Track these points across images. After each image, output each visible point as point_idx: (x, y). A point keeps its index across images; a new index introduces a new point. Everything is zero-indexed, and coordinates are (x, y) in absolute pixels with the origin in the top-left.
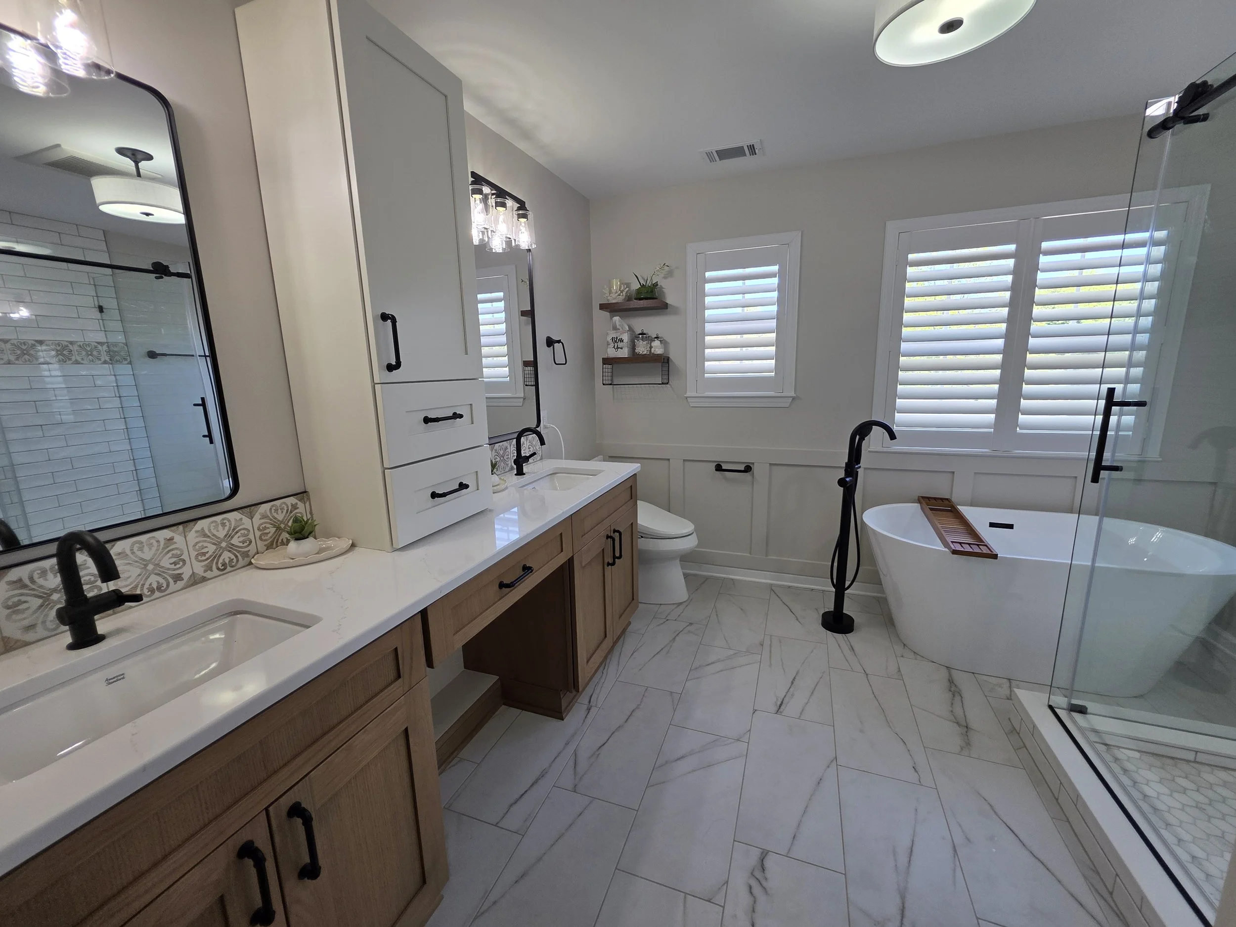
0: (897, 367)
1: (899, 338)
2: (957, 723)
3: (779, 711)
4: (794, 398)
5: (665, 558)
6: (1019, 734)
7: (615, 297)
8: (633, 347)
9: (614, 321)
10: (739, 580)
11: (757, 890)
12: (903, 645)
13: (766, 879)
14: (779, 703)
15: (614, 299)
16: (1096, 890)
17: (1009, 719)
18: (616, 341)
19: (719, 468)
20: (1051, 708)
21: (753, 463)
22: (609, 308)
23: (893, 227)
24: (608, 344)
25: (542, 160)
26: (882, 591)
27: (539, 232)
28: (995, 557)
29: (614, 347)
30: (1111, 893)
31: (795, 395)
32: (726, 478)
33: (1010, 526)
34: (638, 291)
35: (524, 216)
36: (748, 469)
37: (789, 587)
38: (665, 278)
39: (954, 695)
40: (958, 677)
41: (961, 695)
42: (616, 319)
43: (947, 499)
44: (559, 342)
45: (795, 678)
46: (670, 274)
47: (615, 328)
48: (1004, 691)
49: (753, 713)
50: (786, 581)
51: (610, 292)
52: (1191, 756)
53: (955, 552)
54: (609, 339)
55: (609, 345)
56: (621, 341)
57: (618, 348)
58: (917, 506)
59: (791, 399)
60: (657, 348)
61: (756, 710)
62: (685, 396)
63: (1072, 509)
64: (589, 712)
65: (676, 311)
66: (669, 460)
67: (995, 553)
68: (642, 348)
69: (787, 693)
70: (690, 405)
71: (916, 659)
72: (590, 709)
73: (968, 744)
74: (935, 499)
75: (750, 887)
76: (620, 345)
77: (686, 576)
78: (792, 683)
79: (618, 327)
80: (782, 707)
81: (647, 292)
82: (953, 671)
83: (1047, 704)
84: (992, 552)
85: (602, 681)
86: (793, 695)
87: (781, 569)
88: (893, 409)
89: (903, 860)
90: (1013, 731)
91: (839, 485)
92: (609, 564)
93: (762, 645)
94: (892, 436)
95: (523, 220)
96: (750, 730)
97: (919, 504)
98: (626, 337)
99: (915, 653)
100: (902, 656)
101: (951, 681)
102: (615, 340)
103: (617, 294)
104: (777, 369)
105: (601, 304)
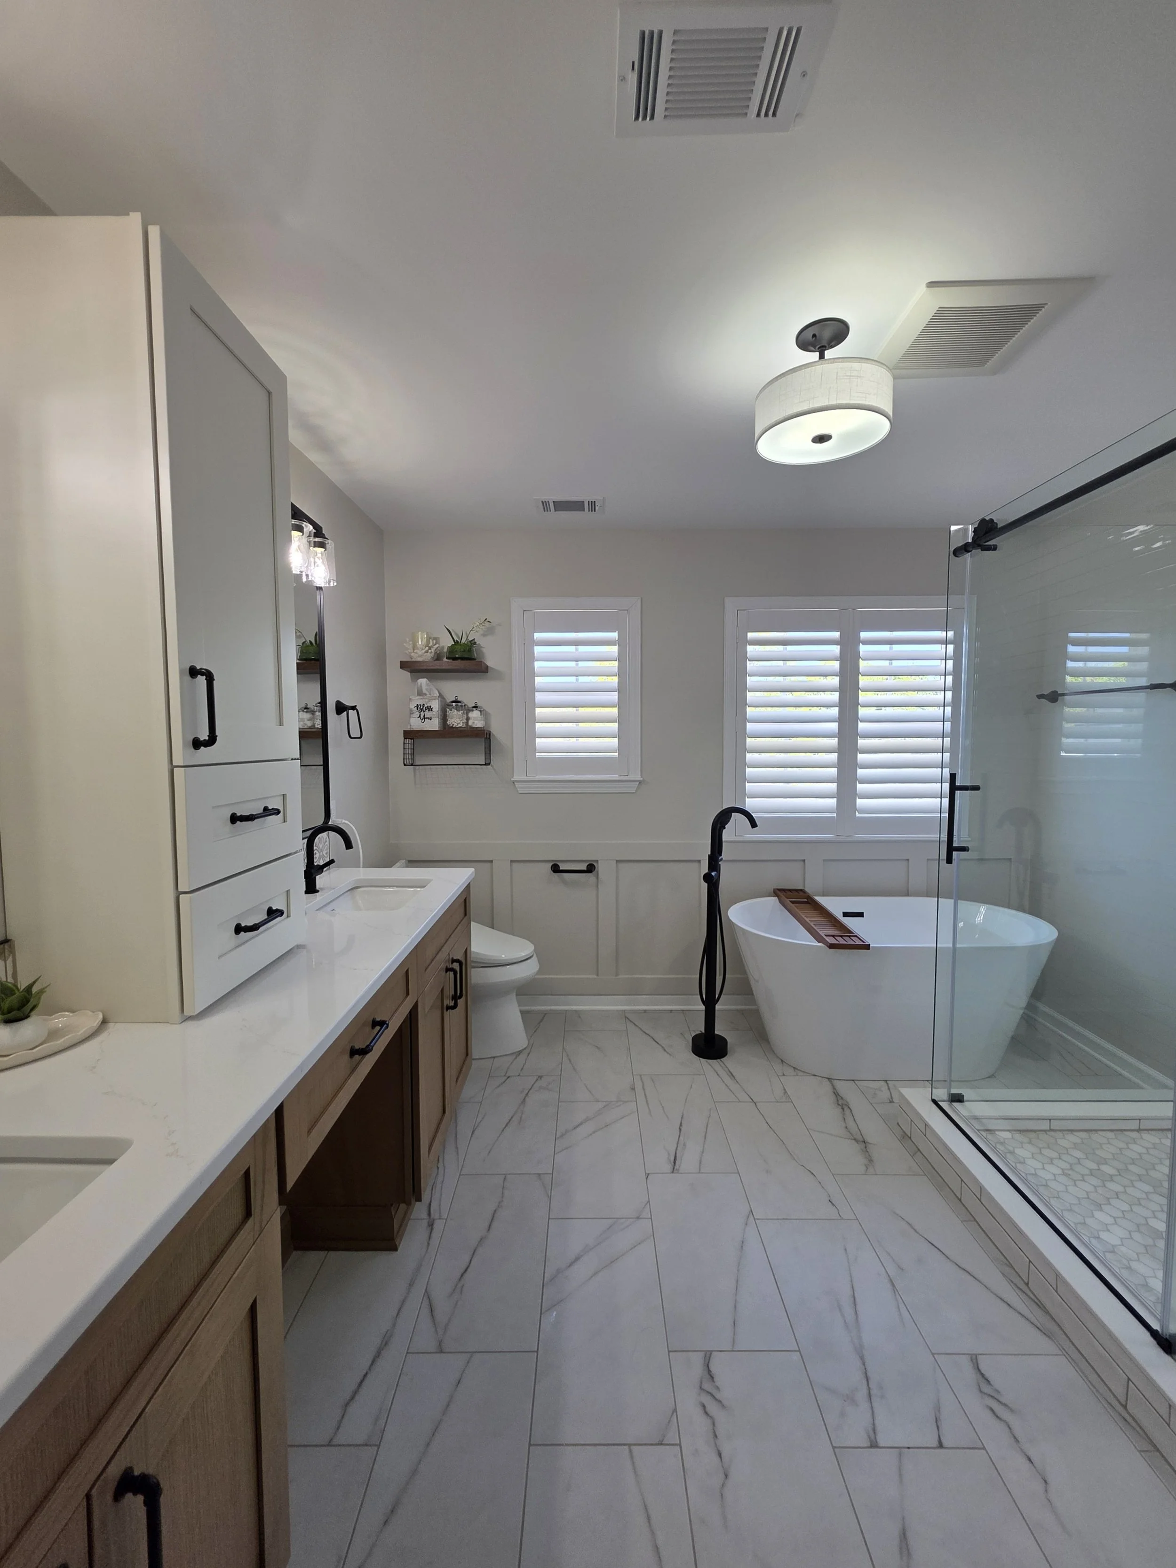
0: (744, 750)
1: (744, 719)
2: (855, 1139)
3: (675, 1168)
4: (640, 782)
5: (498, 992)
6: (910, 1138)
7: (421, 654)
8: (444, 718)
9: (419, 684)
10: (582, 1011)
11: (712, 1407)
12: (781, 1061)
13: (718, 1388)
14: (672, 1159)
15: (421, 656)
16: (1015, 1285)
17: (898, 1124)
18: (422, 710)
19: (556, 869)
20: (935, 1102)
21: (597, 861)
22: (411, 667)
23: (731, 604)
24: (411, 713)
25: (335, 476)
26: (754, 1001)
27: (341, 568)
28: (867, 947)
29: (420, 716)
30: (1027, 1284)
31: (642, 779)
32: (565, 883)
33: (861, 915)
34: (451, 649)
35: (322, 545)
36: (591, 868)
37: (645, 1011)
38: (484, 635)
39: (843, 1109)
40: (841, 1087)
41: (849, 1107)
42: (423, 682)
43: (801, 890)
44: (354, 708)
45: (681, 1123)
46: (490, 631)
47: (420, 693)
48: (884, 1095)
49: (647, 1178)
50: (643, 1004)
51: (414, 647)
52: (1045, 1125)
53: (832, 946)
54: (413, 706)
55: (413, 713)
56: (430, 709)
57: (425, 718)
58: (774, 900)
59: (638, 783)
60: (476, 720)
61: (648, 1174)
62: (512, 779)
63: (908, 891)
64: (432, 1229)
65: (499, 676)
66: (492, 861)
67: (867, 943)
68: (456, 720)
69: (678, 1144)
70: (517, 791)
71: (797, 1075)
72: (432, 1225)
73: (871, 1160)
74: (790, 890)
75: (704, 1406)
76: (428, 714)
77: (523, 1014)
78: (680, 1130)
79: (424, 691)
80: (677, 1163)
81: (464, 651)
82: (835, 1082)
83: (930, 1099)
84: (864, 942)
85: (440, 1179)
86: (684, 1145)
87: (633, 990)
88: (744, 794)
89: (848, 1310)
90: (905, 1137)
92: (448, 1008)
93: (633, 1089)
94: (754, 824)
95: (320, 550)
96: (649, 1201)
97: (777, 898)
98: (436, 705)
99: (795, 1068)
100: (784, 1075)
101: (836, 1094)
102: (421, 708)
103: (423, 651)
104: (621, 748)
105: (401, 662)
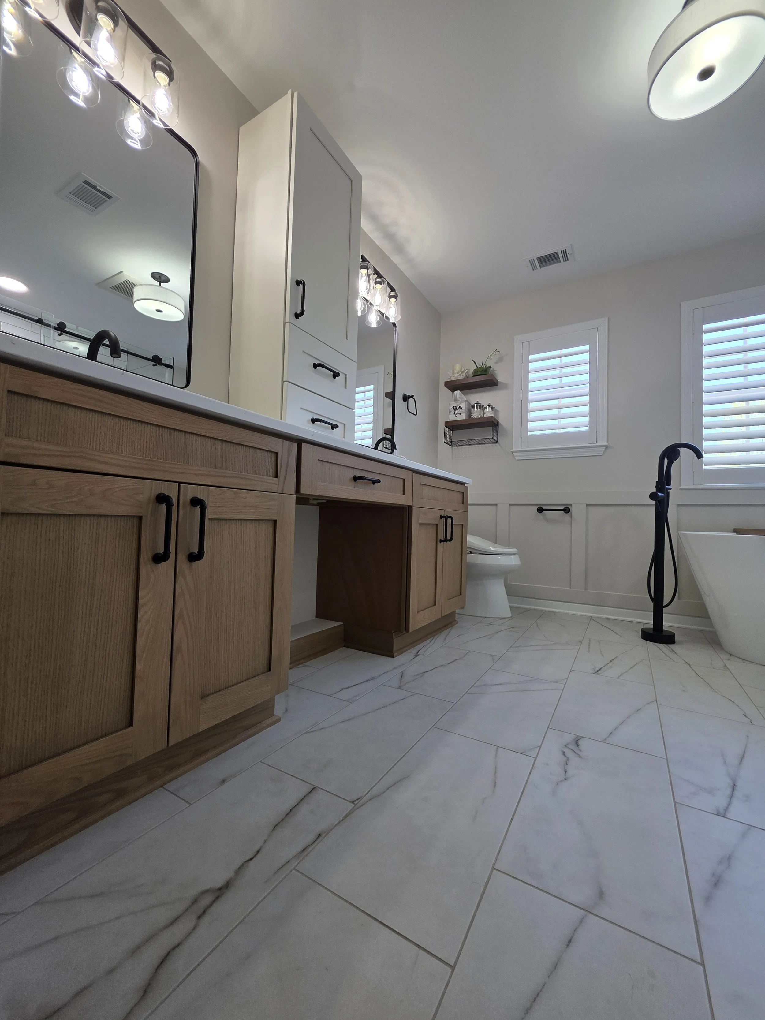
0: (701, 415)
1: (700, 391)
3: (597, 673)
4: (607, 447)
7: (456, 375)
8: (469, 413)
9: (455, 394)
10: (559, 613)
11: (571, 756)
12: (729, 654)
13: (580, 750)
14: (597, 669)
15: (457, 378)
18: (456, 409)
19: (540, 510)
21: (571, 505)
22: (453, 386)
23: (686, 307)
24: (450, 412)
27: (404, 310)
29: (455, 413)
31: (608, 444)
32: (547, 520)
34: (475, 371)
35: (395, 297)
36: (567, 511)
37: (609, 619)
38: (497, 363)
42: (457, 393)
44: (412, 397)
45: (613, 659)
46: (501, 360)
47: (456, 400)
49: (571, 671)
50: (607, 613)
51: (453, 373)
54: (451, 407)
55: (451, 412)
56: (460, 408)
57: (457, 414)
59: (605, 448)
60: (489, 413)
61: (573, 670)
62: (511, 450)
65: (505, 387)
66: (496, 505)
68: (477, 414)
69: (605, 665)
70: (515, 458)
71: (745, 662)
72: (417, 656)
75: (564, 752)
76: (459, 411)
77: (511, 607)
78: (611, 661)
79: (458, 399)
80: (600, 672)
81: (482, 370)
85: (429, 645)
86: (611, 667)
87: (600, 602)
89: (732, 759)
91: (651, 499)
92: (441, 541)
93: (581, 642)
94: (699, 457)
95: (393, 300)
96: (568, 679)
98: (464, 406)
100: (729, 660)
102: (455, 408)
103: (458, 374)
104: (590, 424)
105: (445, 382)
